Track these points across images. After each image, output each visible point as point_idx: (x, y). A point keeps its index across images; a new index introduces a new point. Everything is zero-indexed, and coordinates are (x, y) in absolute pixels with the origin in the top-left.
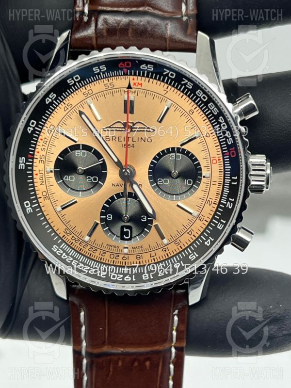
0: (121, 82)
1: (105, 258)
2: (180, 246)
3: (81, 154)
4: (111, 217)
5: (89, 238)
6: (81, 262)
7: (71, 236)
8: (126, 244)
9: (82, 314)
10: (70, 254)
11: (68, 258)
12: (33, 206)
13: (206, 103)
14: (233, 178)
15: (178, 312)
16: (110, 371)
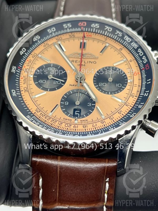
0: (79, 34)
1: (62, 126)
3: (51, 69)
7: (40, 113)
9: (41, 180)
12: (17, 94)
13: (130, 43)
14: (148, 80)
15: (109, 180)
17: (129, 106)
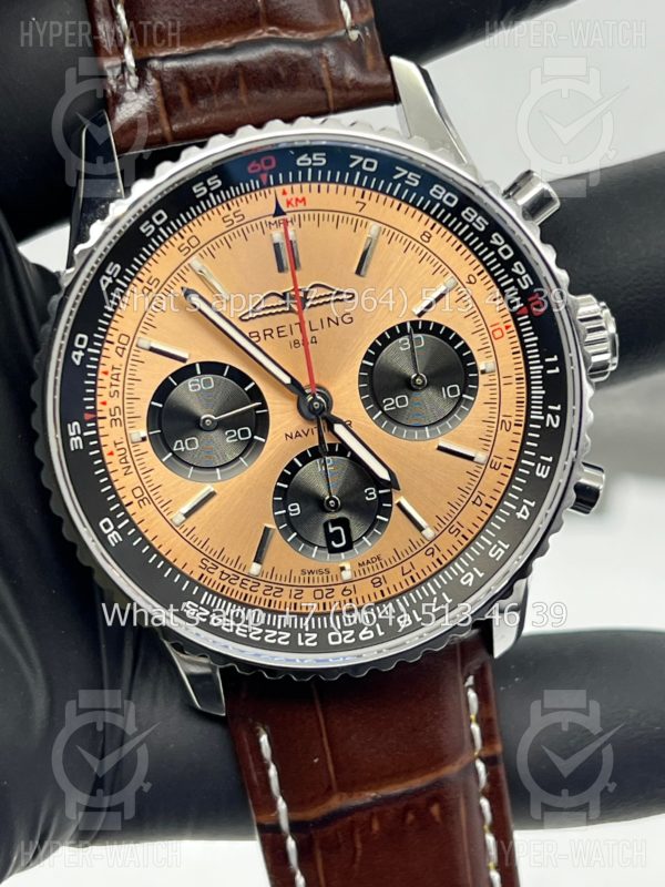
1: (304, 601)
2: (463, 536)
3: (201, 386)
4: (298, 509)
5: (258, 566)
7: (218, 573)
9: (264, 739)
12: (120, 527)
14: (547, 360)
15: (475, 680)
16: (355, 849)
17: (502, 469)
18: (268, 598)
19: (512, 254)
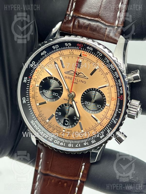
0: (77, 52)
1: (54, 132)
2: (89, 135)
3: (53, 82)
4: (61, 114)
5: (48, 121)
6: (43, 131)
7: (41, 118)
8: (65, 127)
9: (42, 154)
10: (39, 126)
11: (37, 128)
12: (27, 100)
13: (114, 71)
14: (119, 109)
15: (85, 164)
16: (48, 183)
17: (102, 126)
18: (48, 127)
19: (121, 85)
